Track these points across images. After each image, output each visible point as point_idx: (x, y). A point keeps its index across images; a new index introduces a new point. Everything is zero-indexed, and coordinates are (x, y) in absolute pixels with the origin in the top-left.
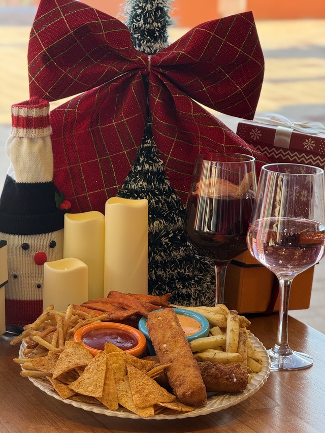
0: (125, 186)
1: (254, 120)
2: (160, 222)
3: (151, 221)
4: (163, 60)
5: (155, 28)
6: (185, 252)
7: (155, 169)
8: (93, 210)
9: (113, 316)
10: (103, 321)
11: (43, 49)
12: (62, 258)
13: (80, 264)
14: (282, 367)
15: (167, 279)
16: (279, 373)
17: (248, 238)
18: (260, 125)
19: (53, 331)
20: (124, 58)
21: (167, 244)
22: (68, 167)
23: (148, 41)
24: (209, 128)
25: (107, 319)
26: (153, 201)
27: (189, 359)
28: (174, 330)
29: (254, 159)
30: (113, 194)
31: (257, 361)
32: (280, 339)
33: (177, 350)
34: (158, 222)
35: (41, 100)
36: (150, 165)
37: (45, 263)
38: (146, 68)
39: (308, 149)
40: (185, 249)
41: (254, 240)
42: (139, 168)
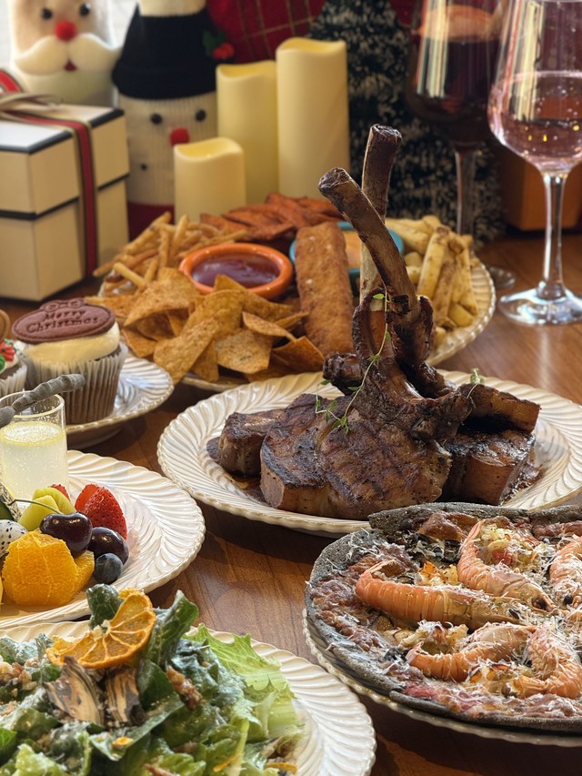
9: (259, 233)
10: (239, 241)
14: (552, 319)
19: (152, 256)
25: (246, 238)
28: (328, 257)
31: (469, 309)
32: (546, 273)
33: (325, 290)
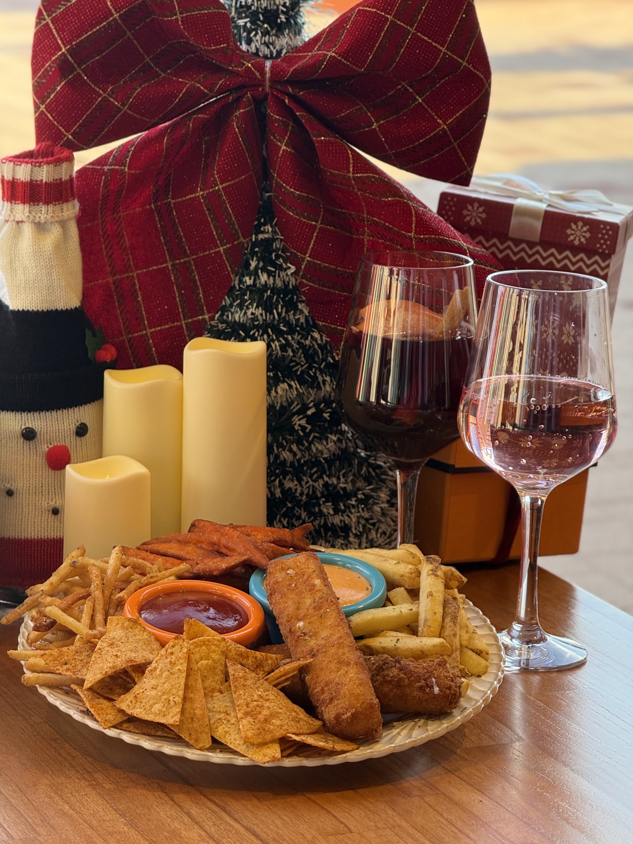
0: (222, 315)
1: (471, 187)
2: (290, 386)
3: (272, 383)
4: (295, 70)
5: (278, 8)
6: (338, 444)
7: (279, 284)
8: (160, 363)
9: (200, 568)
10: (180, 577)
11: (61, 49)
12: (100, 456)
13: (137, 469)
14: (527, 665)
15: (304, 497)
16: (520, 676)
17: (461, 416)
18: (482, 197)
19: (85, 597)
20: (220, 67)
21: (303, 428)
22: (110, 280)
23: (266, 33)
24: (385, 201)
25: (187, 574)
26: (276, 345)
27: (347, 649)
28: (319, 594)
29: (472, 262)
30: (198, 331)
31: (479, 653)
32: (522, 612)
33: (324, 633)
34: (285, 386)
35: (57, 149)
36: (270, 273)
37: (68, 467)
38: (261, 86)
39: (577, 243)
40: (339, 440)
41: (471, 419)
42: (248, 281)
